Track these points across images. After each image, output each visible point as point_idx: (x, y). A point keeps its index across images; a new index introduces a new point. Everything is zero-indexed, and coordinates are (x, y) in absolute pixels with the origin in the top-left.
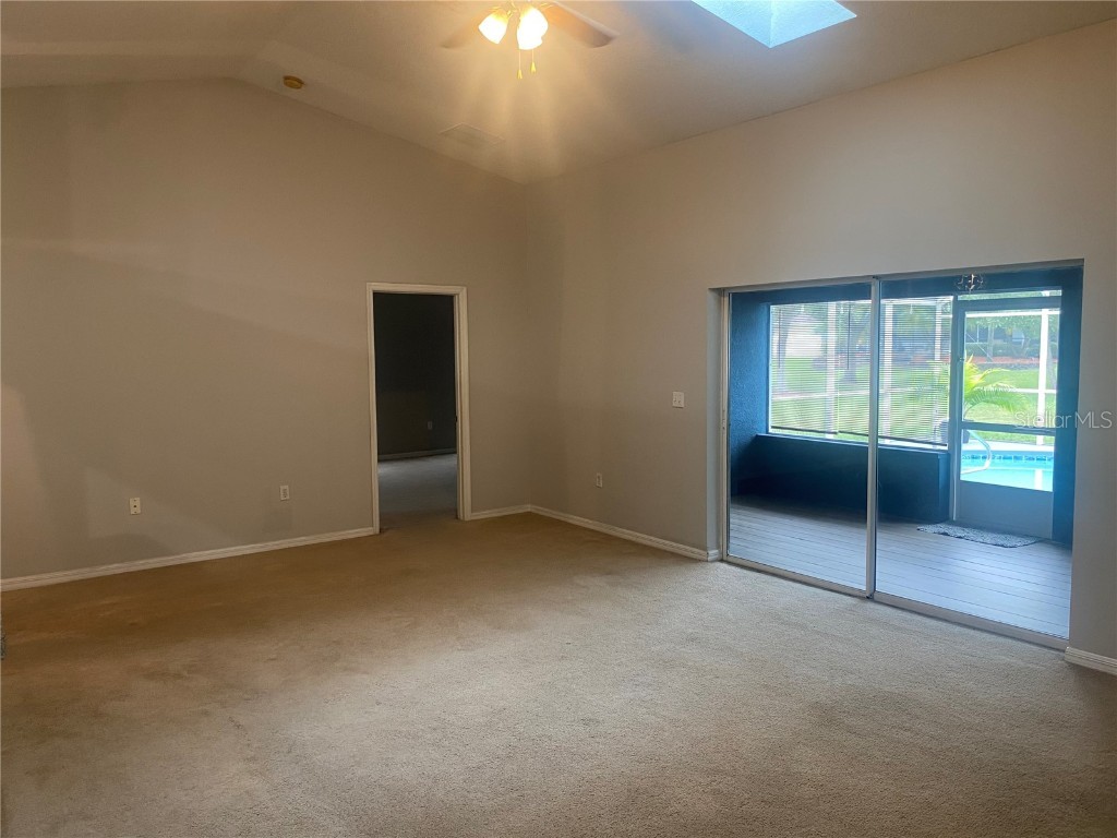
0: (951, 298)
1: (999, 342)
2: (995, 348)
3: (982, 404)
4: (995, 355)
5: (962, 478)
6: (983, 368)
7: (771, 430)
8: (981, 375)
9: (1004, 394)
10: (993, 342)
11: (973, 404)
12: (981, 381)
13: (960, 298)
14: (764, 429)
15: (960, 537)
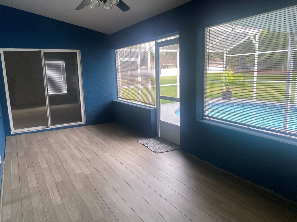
5: (161, 120)
7: (119, 99)
14: (116, 98)
15: (146, 147)
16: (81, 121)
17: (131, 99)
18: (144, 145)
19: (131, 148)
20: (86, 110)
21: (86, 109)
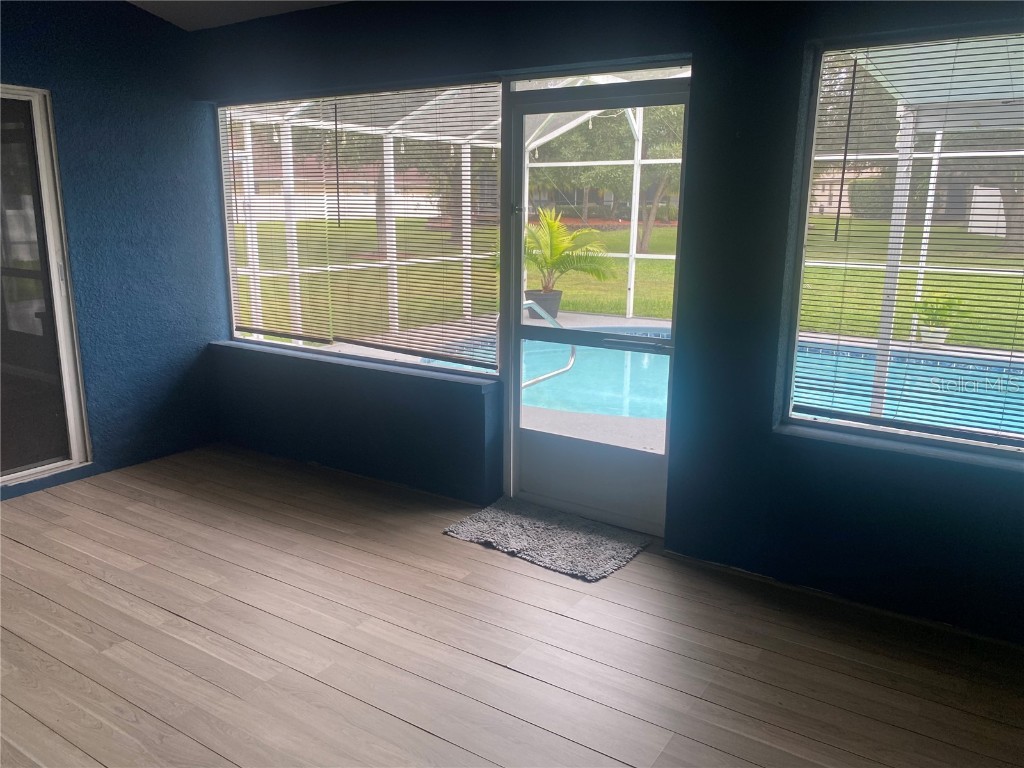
0: (498, 89)
1: (593, 205)
2: (590, 210)
3: (572, 273)
4: (589, 217)
5: (523, 425)
6: (571, 229)
7: (237, 334)
8: (570, 237)
9: (593, 259)
10: (587, 205)
11: (562, 272)
12: (571, 245)
13: (521, 86)
14: (224, 332)
15: (512, 554)
16: (67, 455)
17: (331, 338)
18: (494, 548)
19: (460, 574)
20: (87, 399)
21: (86, 392)
